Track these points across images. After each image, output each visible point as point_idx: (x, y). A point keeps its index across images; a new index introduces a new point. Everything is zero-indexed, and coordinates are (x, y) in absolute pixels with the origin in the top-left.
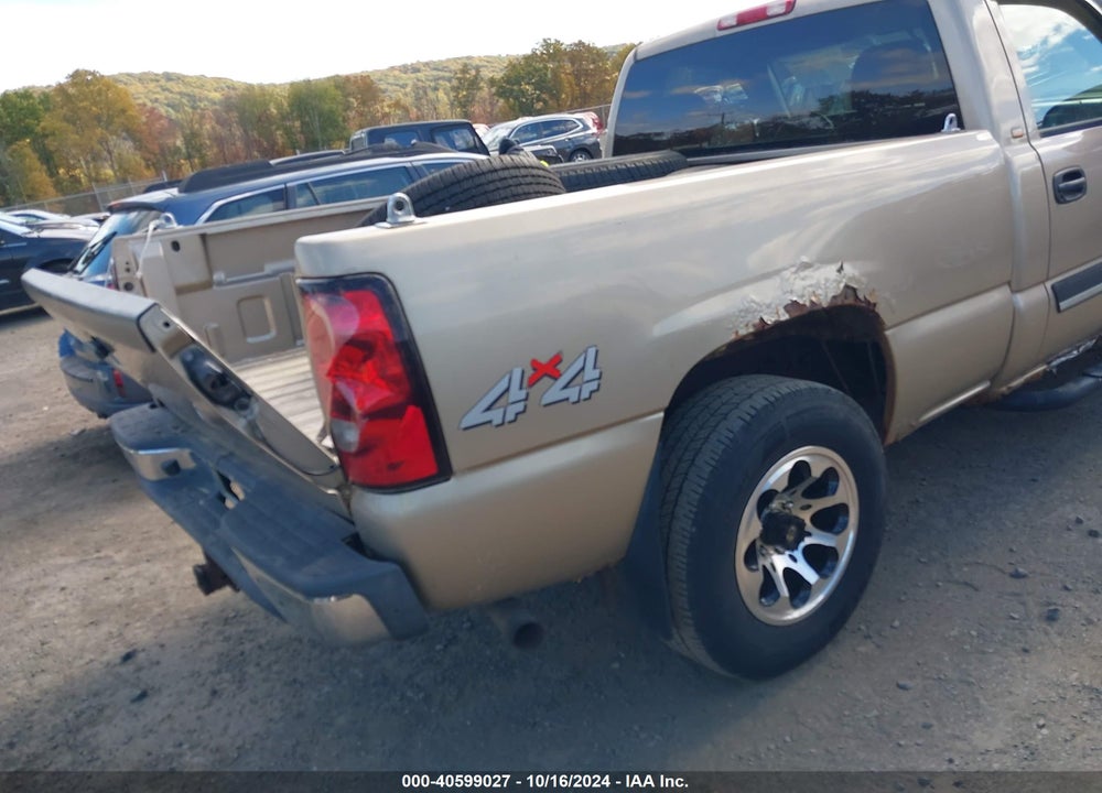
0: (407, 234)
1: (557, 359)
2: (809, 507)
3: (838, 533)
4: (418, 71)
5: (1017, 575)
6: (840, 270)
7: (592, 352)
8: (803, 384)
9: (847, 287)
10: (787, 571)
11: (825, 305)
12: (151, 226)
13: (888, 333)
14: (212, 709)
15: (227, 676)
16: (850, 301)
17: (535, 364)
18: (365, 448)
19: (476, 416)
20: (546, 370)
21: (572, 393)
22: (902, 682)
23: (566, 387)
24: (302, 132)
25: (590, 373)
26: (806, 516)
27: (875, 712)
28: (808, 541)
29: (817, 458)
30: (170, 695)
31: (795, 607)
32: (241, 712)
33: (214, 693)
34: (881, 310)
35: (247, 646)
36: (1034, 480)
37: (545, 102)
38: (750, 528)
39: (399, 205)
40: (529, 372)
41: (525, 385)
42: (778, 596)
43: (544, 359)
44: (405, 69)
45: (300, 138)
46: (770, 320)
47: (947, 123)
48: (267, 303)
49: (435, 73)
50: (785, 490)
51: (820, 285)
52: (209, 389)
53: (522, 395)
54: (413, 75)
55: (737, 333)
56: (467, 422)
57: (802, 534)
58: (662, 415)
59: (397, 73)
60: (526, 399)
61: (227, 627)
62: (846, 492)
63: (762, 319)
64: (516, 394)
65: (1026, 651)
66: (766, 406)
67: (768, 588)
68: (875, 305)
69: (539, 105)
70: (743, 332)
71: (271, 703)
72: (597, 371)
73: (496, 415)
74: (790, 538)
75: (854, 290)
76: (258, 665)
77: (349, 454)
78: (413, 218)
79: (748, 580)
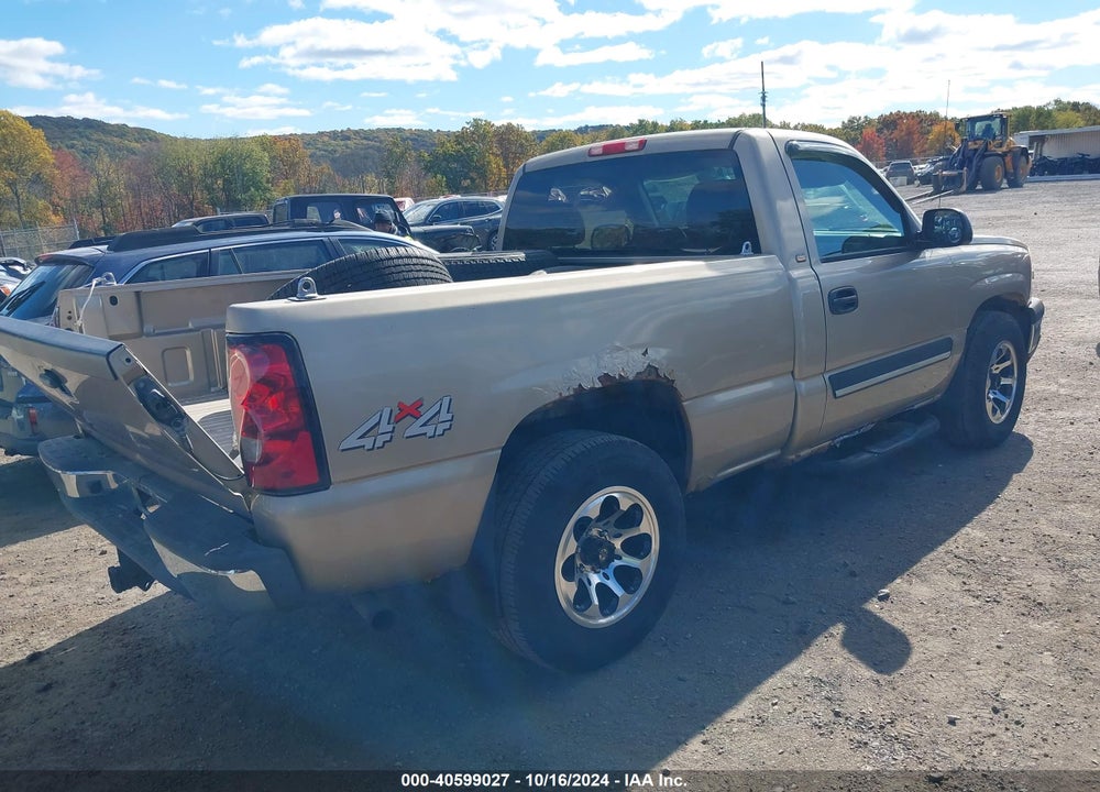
0: (312, 306)
1: (419, 404)
2: (620, 535)
3: (642, 558)
4: (349, 138)
5: (786, 602)
6: (645, 353)
7: (446, 400)
8: (615, 438)
9: (649, 366)
10: (599, 586)
11: (631, 378)
12: (94, 282)
13: (685, 403)
14: (111, 697)
15: (126, 673)
16: (653, 377)
17: (401, 407)
18: (266, 459)
19: (352, 441)
20: (410, 411)
21: (429, 430)
22: (681, 676)
23: (424, 425)
24: (223, 190)
25: (444, 416)
26: (618, 543)
27: (657, 697)
28: (617, 563)
29: (625, 496)
30: (73, 688)
31: (605, 616)
32: (137, 700)
33: (113, 685)
34: (677, 385)
35: (144, 651)
36: (822, 534)
37: (473, 180)
38: (568, 546)
39: (307, 286)
40: (397, 411)
41: (392, 421)
42: (590, 602)
43: (408, 403)
44: (334, 135)
45: (221, 196)
46: (587, 386)
47: (744, 247)
48: (188, 353)
49: (365, 142)
50: (599, 519)
51: (628, 364)
52: (154, 409)
53: (390, 428)
54: (342, 143)
55: (561, 394)
56: (345, 445)
57: (613, 555)
58: (500, 451)
59: (326, 139)
60: (392, 432)
61: (126, 636)
62: (649, 525)
63: (580, 385)
64: (384, 427)
65: (778, 654)
66: (583, 452)
67: (582, 597)
68: (673, 381)
69: (466, 183)
70: (565, 394)
71: (165, 693)
72: (450, 415)
73: (368, 442)
74: (602, 558)
75: (656, 369)
76: (154, 664)
77: (252, 464)
78: (316, 295)
79: (565, 589)
